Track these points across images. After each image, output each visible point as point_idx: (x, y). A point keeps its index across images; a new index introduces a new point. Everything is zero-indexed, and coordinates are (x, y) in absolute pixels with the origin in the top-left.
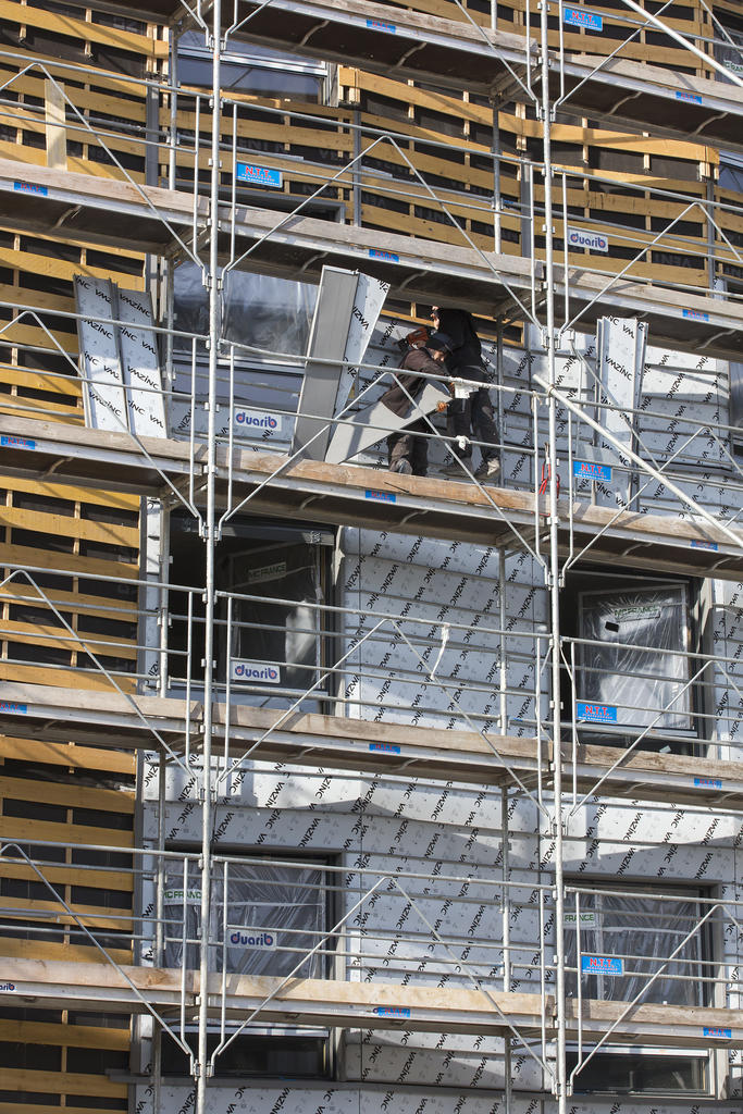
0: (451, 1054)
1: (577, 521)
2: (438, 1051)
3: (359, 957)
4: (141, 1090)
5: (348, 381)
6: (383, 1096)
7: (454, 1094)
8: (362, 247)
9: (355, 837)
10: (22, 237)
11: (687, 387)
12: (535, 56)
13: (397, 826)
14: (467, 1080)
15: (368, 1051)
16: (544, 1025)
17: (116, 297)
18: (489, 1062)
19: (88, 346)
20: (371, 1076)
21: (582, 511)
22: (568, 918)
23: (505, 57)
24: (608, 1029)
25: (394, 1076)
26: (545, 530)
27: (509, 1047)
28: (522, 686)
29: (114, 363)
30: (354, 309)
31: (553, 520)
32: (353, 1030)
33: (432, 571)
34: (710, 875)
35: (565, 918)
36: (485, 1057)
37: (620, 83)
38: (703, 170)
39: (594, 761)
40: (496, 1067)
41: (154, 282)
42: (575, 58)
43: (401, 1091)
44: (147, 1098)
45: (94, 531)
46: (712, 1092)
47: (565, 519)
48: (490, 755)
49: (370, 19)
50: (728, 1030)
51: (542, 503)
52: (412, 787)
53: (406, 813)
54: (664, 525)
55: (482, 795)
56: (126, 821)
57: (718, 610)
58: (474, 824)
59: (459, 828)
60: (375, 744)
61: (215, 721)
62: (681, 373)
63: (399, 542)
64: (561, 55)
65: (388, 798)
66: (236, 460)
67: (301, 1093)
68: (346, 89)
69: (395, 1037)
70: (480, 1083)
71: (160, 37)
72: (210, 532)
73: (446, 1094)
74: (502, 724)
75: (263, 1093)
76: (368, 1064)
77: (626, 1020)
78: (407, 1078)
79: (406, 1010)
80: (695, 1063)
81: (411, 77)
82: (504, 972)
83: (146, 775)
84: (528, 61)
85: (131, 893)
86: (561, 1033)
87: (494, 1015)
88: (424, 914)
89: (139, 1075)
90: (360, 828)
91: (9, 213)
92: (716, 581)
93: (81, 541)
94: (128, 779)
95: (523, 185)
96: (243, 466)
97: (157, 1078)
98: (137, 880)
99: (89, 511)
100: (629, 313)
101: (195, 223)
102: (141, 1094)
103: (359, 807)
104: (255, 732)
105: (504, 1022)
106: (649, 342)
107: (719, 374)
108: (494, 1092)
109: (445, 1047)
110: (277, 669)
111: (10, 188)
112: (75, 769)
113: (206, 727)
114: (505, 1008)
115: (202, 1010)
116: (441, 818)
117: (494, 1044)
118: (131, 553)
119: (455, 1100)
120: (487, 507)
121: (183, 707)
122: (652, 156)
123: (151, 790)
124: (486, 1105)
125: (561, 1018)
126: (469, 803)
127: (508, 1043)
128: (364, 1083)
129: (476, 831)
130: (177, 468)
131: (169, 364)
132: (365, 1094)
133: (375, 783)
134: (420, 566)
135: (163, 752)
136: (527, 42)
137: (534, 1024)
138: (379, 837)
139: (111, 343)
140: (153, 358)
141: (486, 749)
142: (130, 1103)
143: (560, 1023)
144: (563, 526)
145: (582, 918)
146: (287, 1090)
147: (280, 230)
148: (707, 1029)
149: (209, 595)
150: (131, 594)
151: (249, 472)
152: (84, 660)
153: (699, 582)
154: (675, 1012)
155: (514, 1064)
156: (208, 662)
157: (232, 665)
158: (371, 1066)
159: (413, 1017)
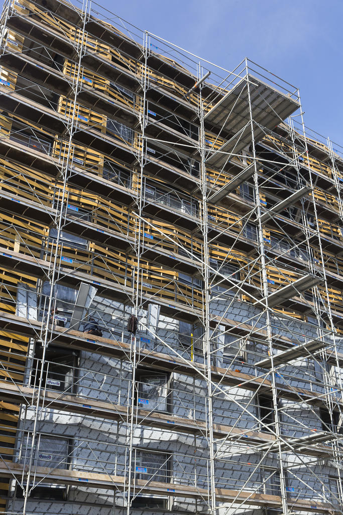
0: (99, 495)
1: (141, 352)
2: (95, 494)
3: (76, 465)
4: (10, 502)
5: (85, 312)
6: (79, 506)
7: (99, 506)
8: (92, 280)
9: (77, 432)
10: (5, 272)
11: (169, 327)
12: (137, 243)
13: (89, 430)
14: (103, 503)
15: (76, 493)
16: (125, 486)
17: (28, 288)
18: (109, 498)
19: (19, 299)
20: (76, 500)
21: (142, 350)
22: (133, 459)
23: (130, 242)
24: (142, 488)
25: (83, 501)
26: (133, 354)
27: (115, 494)
28: (124, 397)
29: (26, 304)
30: (88, 294)
31: (135, 351)
32: (73, 486)
33: (103, 365)
34: (170, 449)
35: (132, 459)
36: (109, 496)
37: (157, 252)
38: (175, 278)
39: (142, 414)
40: (111, 500)
41: (38, 288)
42: (146, 245)
43: (84, 505)
44: (11, 504)
45: (16, 346)
46: (169, 509)
47: (138, 352)
48: (115, 410)
49: (98, 229)
50: (174, 490)
51: (132, 347)
52: (94, 420)
53: (92, 427)
54: (162, 356)
55: (112, 424)
56: (16, 424)
57: (175, 381)
58: (110, 431)
59: (106, 432)
60: (85, 405)
61: (41, 395)
62: (168, 323)
63: (96, 356)
64: (143, 243)
65: (87, 423)
66: (54, 328)
67: (56, 504)
68: (91, 248)
69: (83, 489)
70: (106, 504)
71: (47, 231)
72: (45, 345)
73: (97, 506)
74: (119, 404)
75: (45, 504)
76: (76, 496)
77: (147, 485)
78: (86, 501)
79: (87, 479)
80: (164, 500)
81: (107, 247)
82: (115, 472)
83: (22, 412)
84: (135, 244)
85: (14, 444)
86: (129, 488)
87: (111, 482)
88: (95, 454)
89: (10, 497)
90: (79, 430)
91: (2, 263)
92: (175, 373)
93: (12, 349)
94: (17, 413)
95: (132, 277)
96: (56, 330)
97: (15, 498)
98: (16, 440)
99: (15, 341)
100: (157, 304)
101: (49, 269)
102: (10, 503)
103: (79, 425)
104: (52, 399)
105: (114, 485)
106: (160, 314)
107: (177, 324)
108: (110, 506)
109: (98, 492)
110: (60, 383)
111: (2, 254)
112: (3, 409)
113: (38, 397)
114: (114, 480)
115: (29, 476)
116: (101, 429)
117: (111, 492)
118: (25, 353)
119: (99, 508)
120: (118, 347)
121: (33, 391)
122: (163, 273)
123: (22, 416)
124: (108, 510)
125: (129, 484)
126: (109, 426)
127: (115, 492)
128: (74, 502)
129: (110, 433)
130: (38, 328)
131: (40, 305)
132: (74, 505)
133: (84, 418)
134: (100, 363)
135: (27, 404)
136: (135, 240)
137: (122, 486)
138: (84, 433)
139: (25, 299)
140: (36, 304)
141: (114, 409)
142: (6, 506)
143: (129, 486)
144: (137, 353)
145: (137, 459)
146: (52, 503)
147: (71, 274)
148: (168, 489)
149: (43, 361)
150: (24, 363)
151: (57, 331)
152: (9, 379)
153: (170, 373)
154: (160, 484)
155: (116, 499)
156: (41, 379)
157: (47, 380)
158: (77, 497)
159: (89, 482)
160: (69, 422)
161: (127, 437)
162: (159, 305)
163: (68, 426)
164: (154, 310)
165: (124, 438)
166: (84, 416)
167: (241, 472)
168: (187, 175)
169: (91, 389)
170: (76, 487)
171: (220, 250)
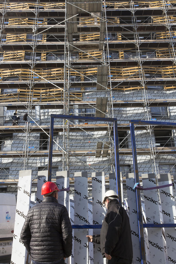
1: (31, 127)
8: (7, 104)
13: (17, 164)
20: (10, 191)
23: (26, 83)
30: (4, 110)
32: (9, 186)
34: (57, 165)
37: (41, 83)
42: (35, 81)
47: (29, 128)
49: (11, 83)
51: (26, 126)
53: (18, 162)
62: (57, 112)
65: (16, 161)
90: (12, 164)
103: (12, 162)
107: (62, 111)
120: (19, 128)
138: (14, 165)
158: (10, 189)
159: (5, 183)
160: (8, 162)
161: (37, 163)
162: (39, 105)
163: (7, 164)
164: (37, 108)
165: (36, 164)
166: (14, 158)
167: (99, 169)
168: (60, 43)
169: (18, 147)
170: (10, 186)
171: (90, 71)
